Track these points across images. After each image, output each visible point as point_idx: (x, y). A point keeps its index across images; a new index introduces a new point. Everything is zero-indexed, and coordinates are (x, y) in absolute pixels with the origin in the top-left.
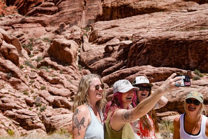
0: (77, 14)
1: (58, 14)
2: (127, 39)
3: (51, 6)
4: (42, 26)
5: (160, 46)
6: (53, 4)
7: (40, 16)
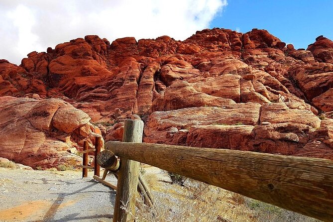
0: (131, 101)
1: (112, 100)
2: (183, 128)
3: (104, 92)
4: (97, 111)
5: (210, 136)
6: (106, 90)
7: (95, 102)
